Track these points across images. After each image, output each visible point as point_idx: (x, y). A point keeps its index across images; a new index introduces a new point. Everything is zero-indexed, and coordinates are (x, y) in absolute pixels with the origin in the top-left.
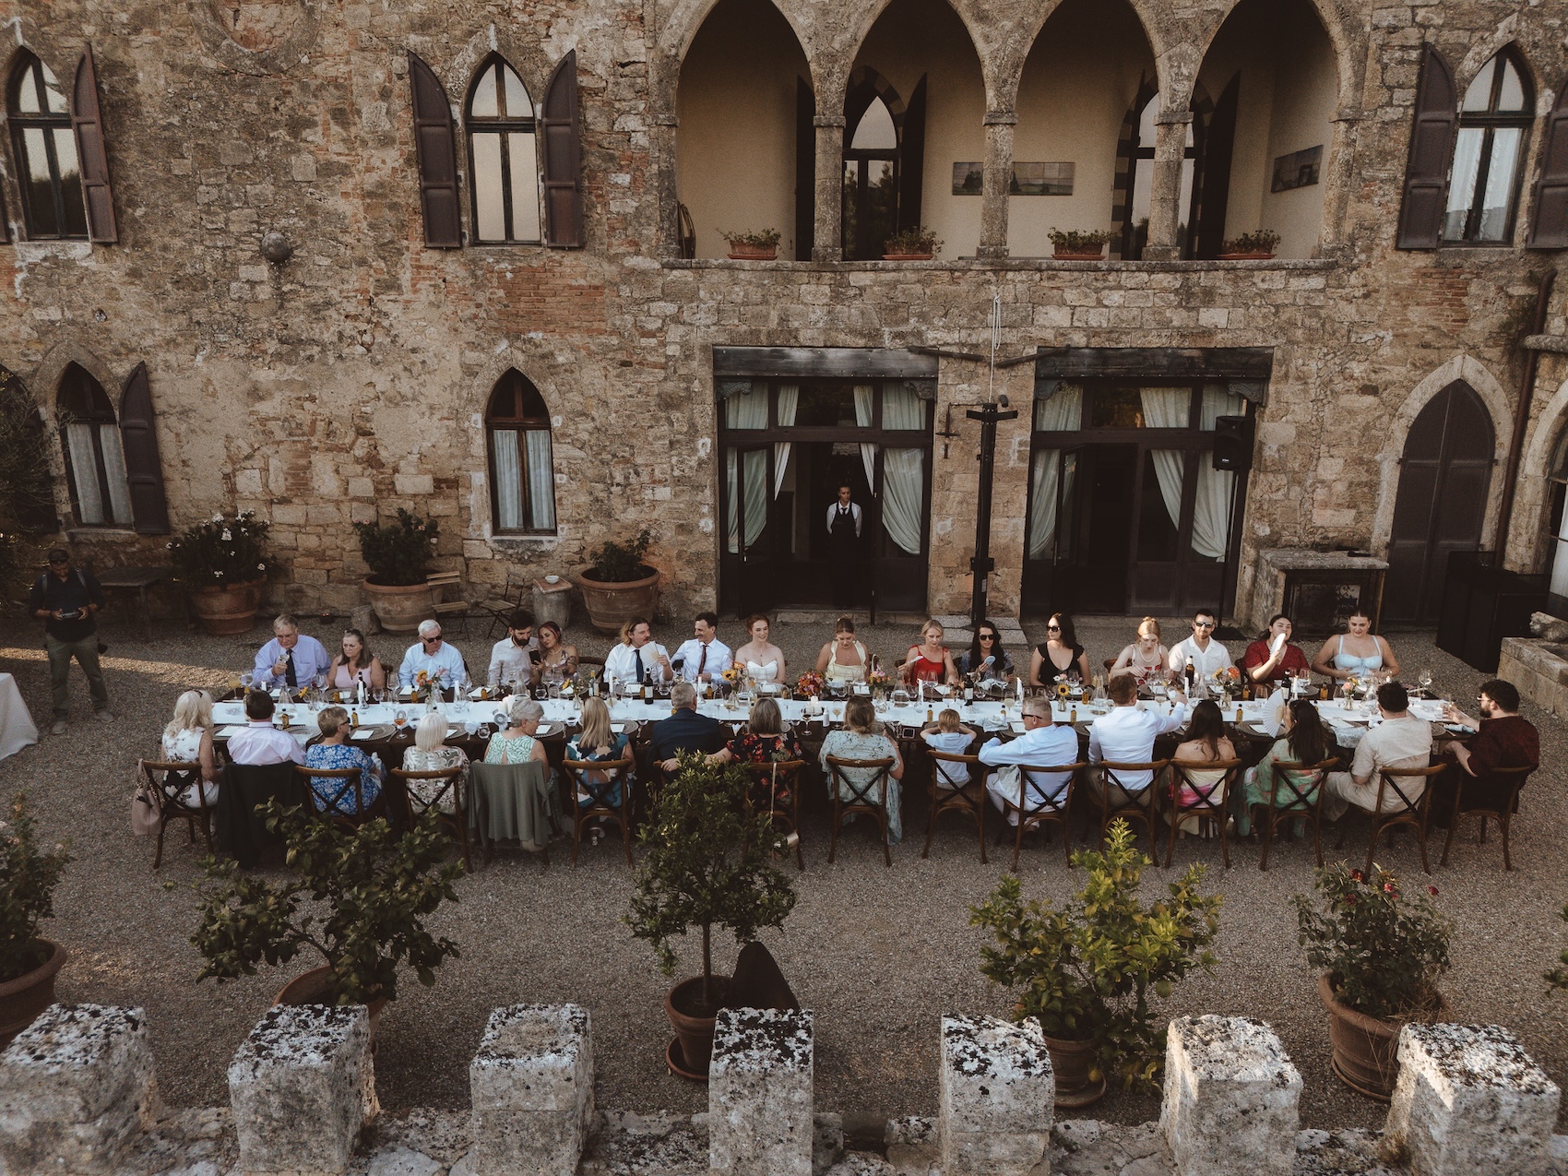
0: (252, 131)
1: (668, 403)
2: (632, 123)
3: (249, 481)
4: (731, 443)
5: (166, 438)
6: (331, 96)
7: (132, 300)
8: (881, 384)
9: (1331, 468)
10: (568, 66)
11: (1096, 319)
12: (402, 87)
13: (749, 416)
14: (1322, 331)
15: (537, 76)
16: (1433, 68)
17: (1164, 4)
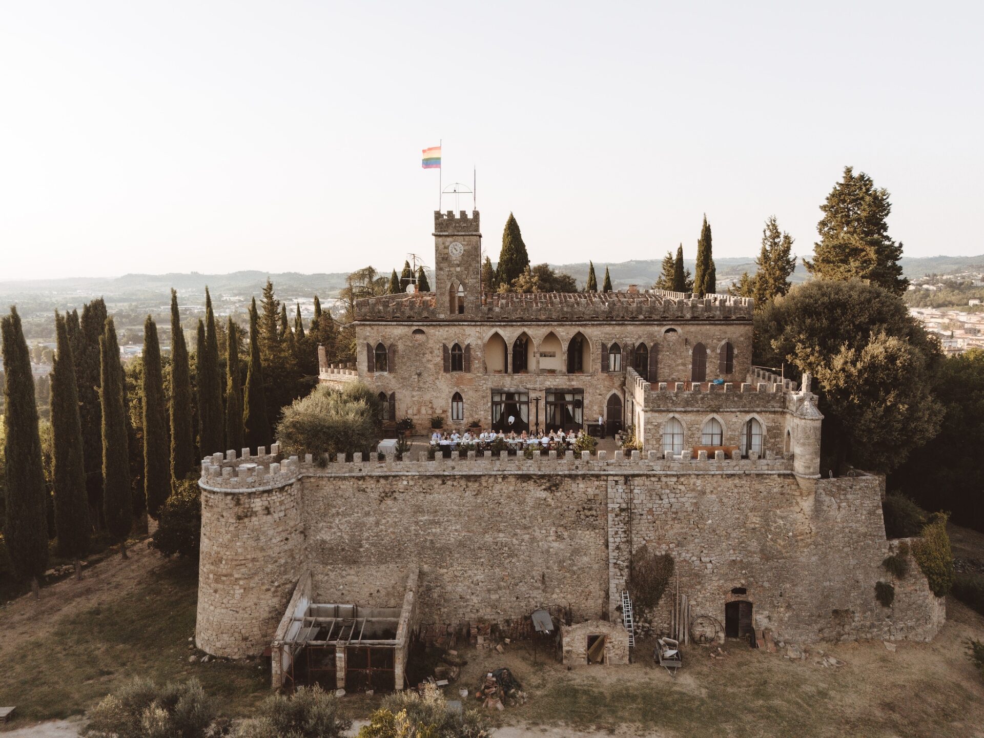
0: (417, 355)
1: (483, 397)
2: (478, 353)
3: (410, 412)
4: (493, 403)
5: (396, 404)
6: (430, 350)
7: (393, 381)
8: (520, 394)
9: (595, 408)
10: (469, 345)
11: (555, 383)
12: (442, 348)
13: (497, 399)
14: (591, 385)
15: (463, 347)
16: (604, 346)
17: (562, 336)
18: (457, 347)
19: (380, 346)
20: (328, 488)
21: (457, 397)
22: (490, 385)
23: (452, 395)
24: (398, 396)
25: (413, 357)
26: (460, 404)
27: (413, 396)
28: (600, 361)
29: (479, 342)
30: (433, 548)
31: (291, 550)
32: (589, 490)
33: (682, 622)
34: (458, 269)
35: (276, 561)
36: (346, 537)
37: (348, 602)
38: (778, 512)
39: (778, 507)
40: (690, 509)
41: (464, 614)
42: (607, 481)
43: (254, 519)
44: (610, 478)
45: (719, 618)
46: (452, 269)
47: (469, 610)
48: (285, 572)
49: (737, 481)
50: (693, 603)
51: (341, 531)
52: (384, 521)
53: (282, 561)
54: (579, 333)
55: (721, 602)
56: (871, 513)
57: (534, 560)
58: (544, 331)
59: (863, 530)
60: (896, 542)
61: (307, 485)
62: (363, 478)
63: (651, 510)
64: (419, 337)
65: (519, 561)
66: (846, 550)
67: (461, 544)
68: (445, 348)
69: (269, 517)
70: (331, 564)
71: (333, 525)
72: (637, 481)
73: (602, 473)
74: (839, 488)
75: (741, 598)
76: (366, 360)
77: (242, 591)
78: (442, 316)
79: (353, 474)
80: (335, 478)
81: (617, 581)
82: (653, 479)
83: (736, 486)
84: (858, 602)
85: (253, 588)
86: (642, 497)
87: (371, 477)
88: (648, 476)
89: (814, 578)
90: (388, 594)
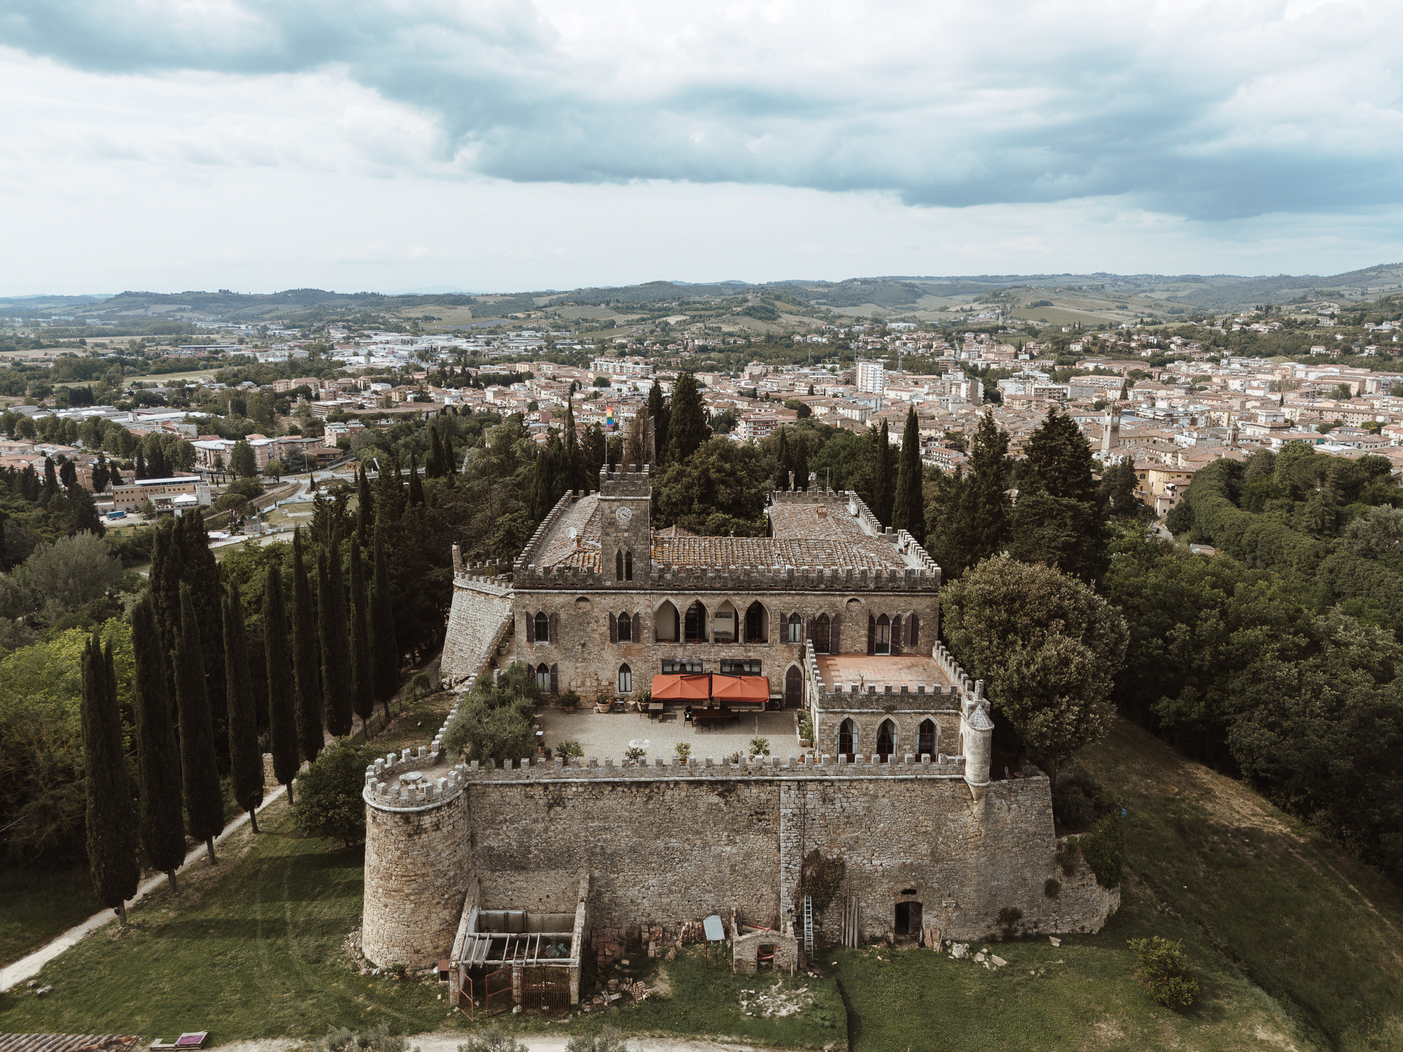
0: (580, 624)
1: (653, 668)
2: (648, 622)
3: (573, 683)
5: (559, 676)
6: (595, 619)
7: (555, 652)
8: (693, 665)
9: (774, 679)
10: (637, 614)
11: (730, 654)
12: (608, 617)
13: (668, 669)
14: (770, 657)
15: (632, 616)
16: (783, 616)
17: (738, 605)
18: (624, 615)
19: (540, 615)
20: (495, 796)
21: (625, 668)
22: (660, 655)
23: (619, 666)
24: (561, 667)
25: (576, 627)
26: (628, 675)
27: (577, 668)
28: (779, 631)
29: (649, 610)
30: (603, 853)
31: (460, 861)
32: (762, 794)
33: (851, 922)
34: (626, 534)
35: (445, 875)
36: (514, 843)
37: (516, 908)
38: (949, 816)
39: (949, 811)
40: (861, 813)
41: (635, 919)
42: (780, 786)
43: (424, 836)
44: (783, 783)
45: (889, 919)
46: (619, 534)
47: (640, 914)
48: (455, 884)
49: (909, 785)
50: (863, 904)
51: (509, 837)
52: (553, 828)
53: (452, 874)
54: (756, 602)
55: (891, 903)
56: (1041, 813)
57: (706, 864)
58: (718, 600)
59: (1032, 829)
60: (1065, 839)
61: (473, 792)
62: (531, 785)
63: (823, 815)
64: (582, 604)
65: (690, 866)
66: (1014, 850)
67: (633, 850)
68: (611, 616)
69: (438, 832)
70: (500, 870)
71: (501, 831)
72: (811, 786)
73: (775, 778)
74: (1010, 790)
75: (911, 898)
76: (525, 630)
77: (413, 905)
78: (608, 583)
79: (521, 781)
80: (502, 785)
81: (788, 885)
82: (826, 784)
83: (908, 790)
84: (1025, 899)
85: (423, 902)
86: (815, 802)
87: (539, 784)
88: (821, 781)
89: (982, 878)
90: (558, 899)
